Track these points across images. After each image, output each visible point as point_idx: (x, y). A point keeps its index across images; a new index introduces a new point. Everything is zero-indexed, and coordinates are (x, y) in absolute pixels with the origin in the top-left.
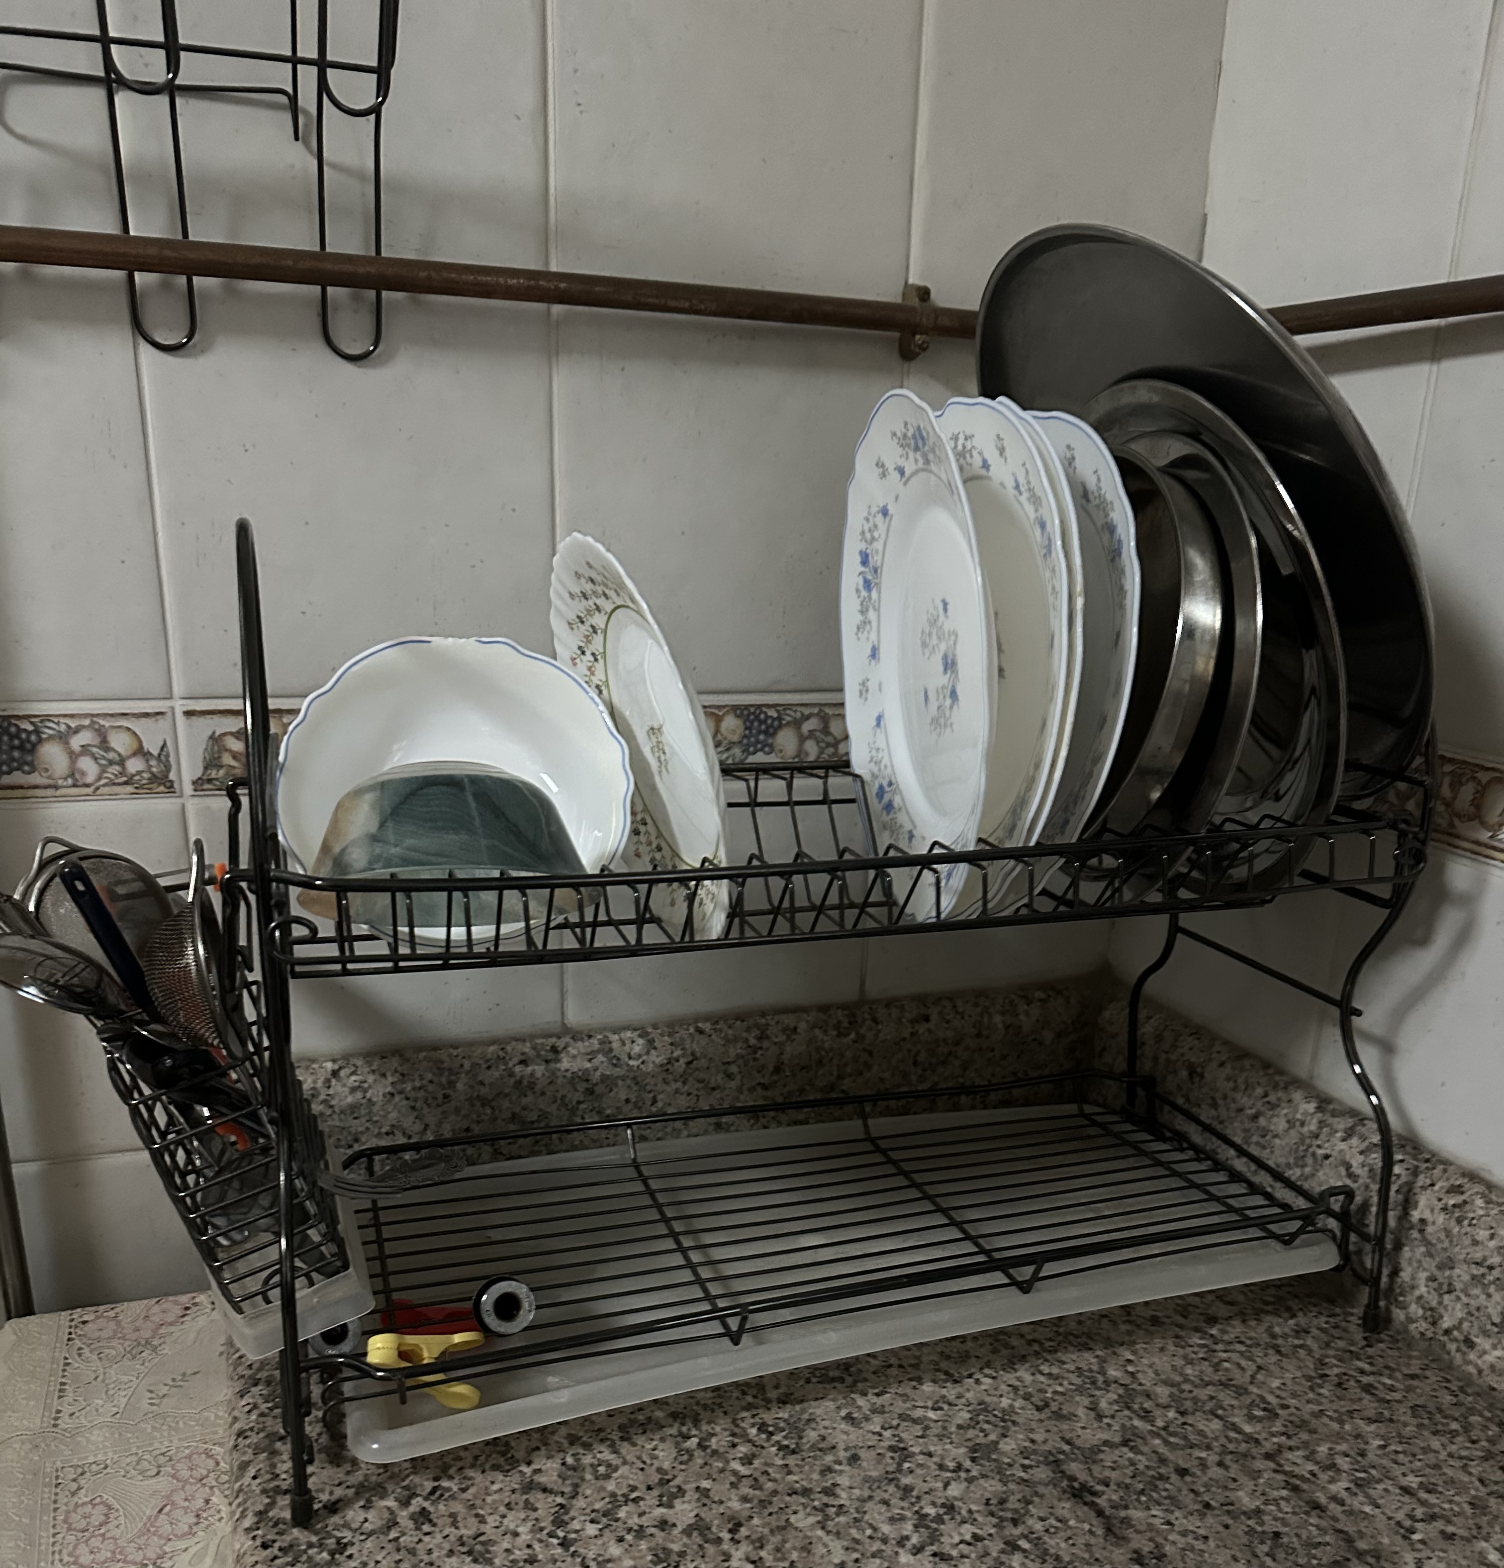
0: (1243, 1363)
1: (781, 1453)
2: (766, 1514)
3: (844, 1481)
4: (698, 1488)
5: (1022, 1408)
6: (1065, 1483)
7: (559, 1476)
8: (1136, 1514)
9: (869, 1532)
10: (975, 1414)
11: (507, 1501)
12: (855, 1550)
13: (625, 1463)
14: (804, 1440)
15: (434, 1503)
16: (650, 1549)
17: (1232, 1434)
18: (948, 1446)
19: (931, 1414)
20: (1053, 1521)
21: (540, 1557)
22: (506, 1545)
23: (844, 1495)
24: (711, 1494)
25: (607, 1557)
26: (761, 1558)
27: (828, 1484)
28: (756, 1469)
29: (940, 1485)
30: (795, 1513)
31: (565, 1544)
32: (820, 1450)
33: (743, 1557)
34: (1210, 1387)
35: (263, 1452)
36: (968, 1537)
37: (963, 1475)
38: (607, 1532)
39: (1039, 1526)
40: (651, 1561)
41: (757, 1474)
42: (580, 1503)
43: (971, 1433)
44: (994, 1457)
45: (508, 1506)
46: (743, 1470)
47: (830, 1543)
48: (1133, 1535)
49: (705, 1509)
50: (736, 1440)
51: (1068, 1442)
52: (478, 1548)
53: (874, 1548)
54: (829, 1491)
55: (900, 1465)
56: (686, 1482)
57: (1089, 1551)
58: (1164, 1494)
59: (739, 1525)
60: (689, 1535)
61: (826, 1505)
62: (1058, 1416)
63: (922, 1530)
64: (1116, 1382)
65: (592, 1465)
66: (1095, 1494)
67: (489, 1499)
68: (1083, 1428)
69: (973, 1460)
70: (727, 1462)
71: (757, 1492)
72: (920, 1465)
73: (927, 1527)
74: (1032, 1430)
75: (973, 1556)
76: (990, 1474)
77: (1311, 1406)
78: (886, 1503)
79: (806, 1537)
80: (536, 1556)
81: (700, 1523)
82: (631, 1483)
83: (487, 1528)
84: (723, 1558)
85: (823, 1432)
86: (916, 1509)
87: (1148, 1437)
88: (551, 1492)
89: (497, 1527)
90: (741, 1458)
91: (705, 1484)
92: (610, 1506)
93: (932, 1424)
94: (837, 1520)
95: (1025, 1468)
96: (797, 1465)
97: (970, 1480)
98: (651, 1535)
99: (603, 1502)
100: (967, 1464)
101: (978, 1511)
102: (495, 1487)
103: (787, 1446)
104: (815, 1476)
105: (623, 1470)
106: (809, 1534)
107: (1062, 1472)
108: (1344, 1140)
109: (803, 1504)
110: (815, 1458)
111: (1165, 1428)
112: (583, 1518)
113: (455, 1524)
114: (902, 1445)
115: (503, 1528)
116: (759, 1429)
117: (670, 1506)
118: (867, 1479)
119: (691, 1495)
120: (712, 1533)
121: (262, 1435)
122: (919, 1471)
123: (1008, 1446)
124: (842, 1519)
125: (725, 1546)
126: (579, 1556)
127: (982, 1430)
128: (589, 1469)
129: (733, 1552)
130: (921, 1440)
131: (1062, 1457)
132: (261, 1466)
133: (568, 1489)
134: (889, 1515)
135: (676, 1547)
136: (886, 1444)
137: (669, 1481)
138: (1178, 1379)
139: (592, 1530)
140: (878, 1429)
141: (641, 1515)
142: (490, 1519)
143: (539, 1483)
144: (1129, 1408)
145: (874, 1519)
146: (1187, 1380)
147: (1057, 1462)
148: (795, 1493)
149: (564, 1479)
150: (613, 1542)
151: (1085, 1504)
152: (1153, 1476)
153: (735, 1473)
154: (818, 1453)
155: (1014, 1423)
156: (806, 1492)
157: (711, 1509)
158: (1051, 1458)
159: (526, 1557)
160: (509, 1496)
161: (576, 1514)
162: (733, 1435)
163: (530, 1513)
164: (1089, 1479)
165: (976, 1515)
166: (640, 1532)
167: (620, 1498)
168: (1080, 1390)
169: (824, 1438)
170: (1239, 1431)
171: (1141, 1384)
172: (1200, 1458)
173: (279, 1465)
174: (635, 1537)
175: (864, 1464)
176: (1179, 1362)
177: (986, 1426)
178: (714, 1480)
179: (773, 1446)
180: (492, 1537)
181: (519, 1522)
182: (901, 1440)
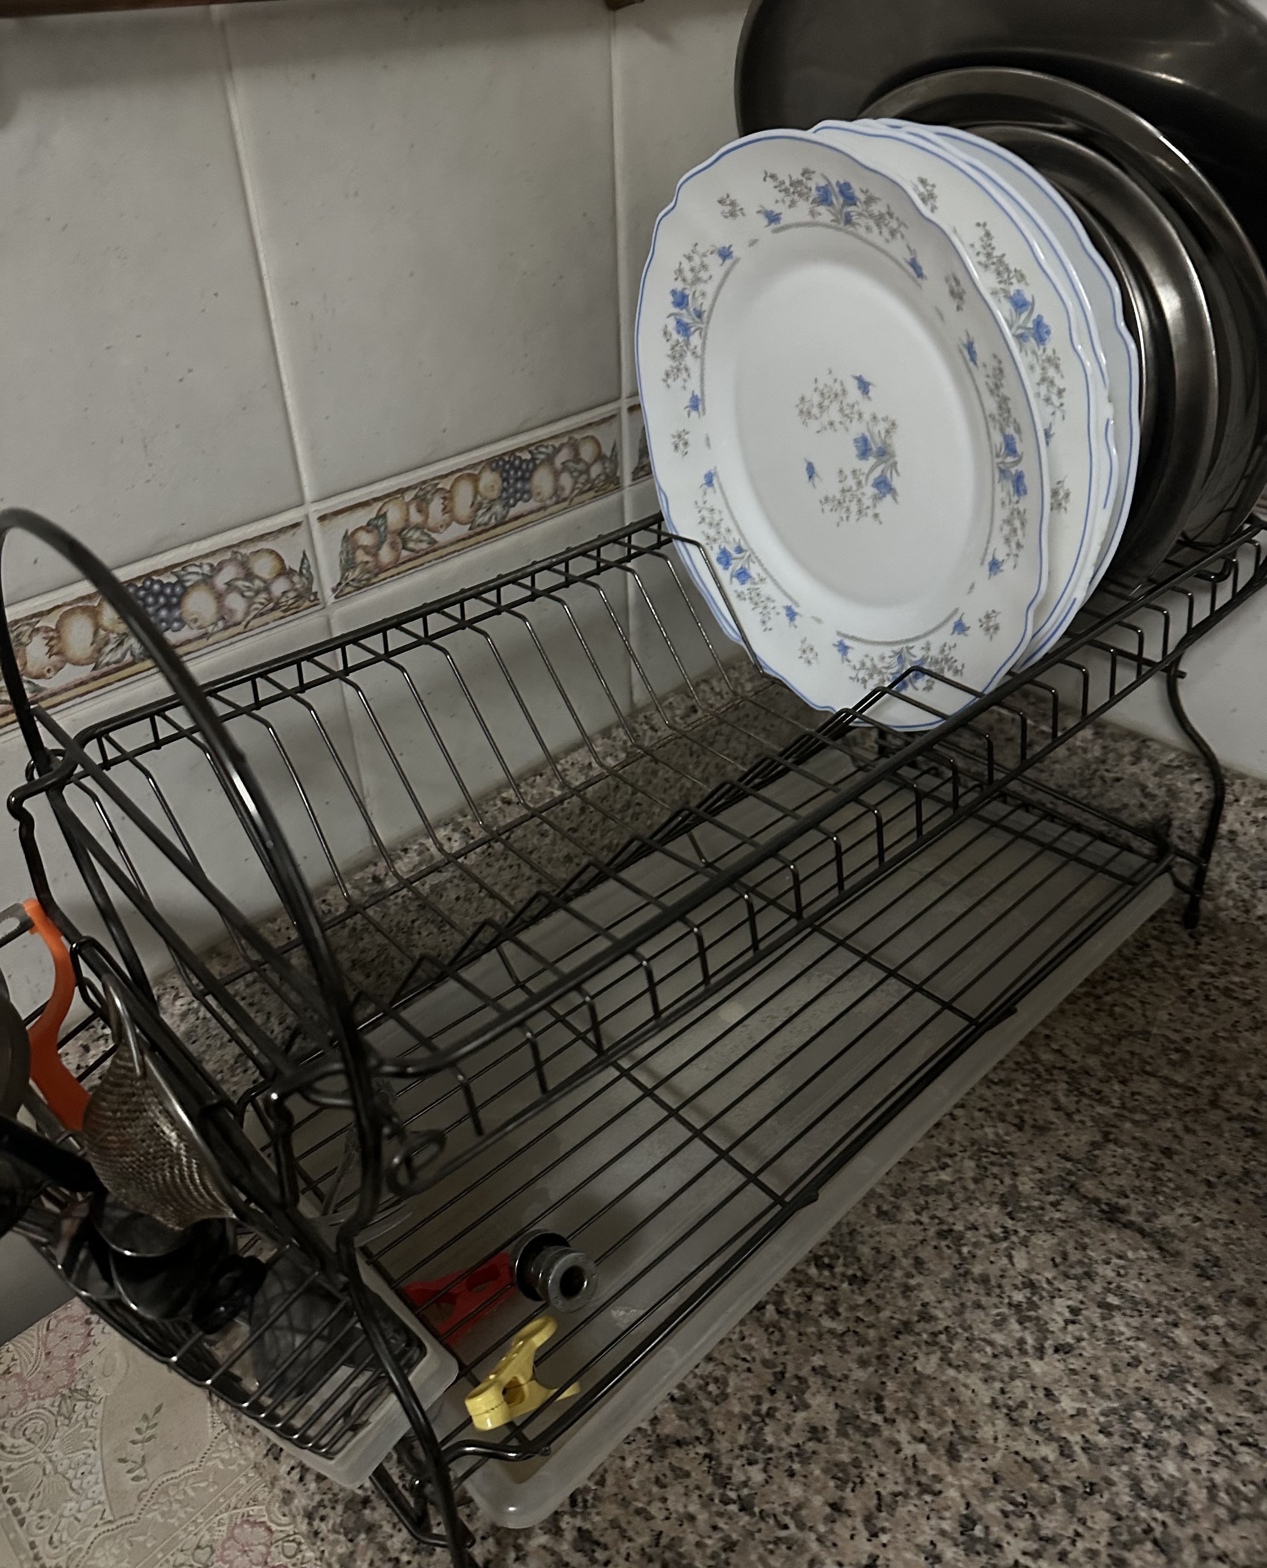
0: (1129, 1001)
1: (855, 1287)
2: (893, 1373)
3: (928, 1295)
4: (814, 1369)
5: (1007, 1134)
6: (1095, 1210)
7: (680, 1418)
8: (1167, 1220)
9: (988, 1349)
10: (976, 1157)
11: (652, 1476)
12: (993, 1379)
13: (728, 1370)
14: (864, 1262)
15: (585, 1516)
16: (825, 1471)
17: (1175, 1091)
18: (982, 1210)
19: (945, 1176)
20: (1115, 1261)
21: (735, 1536)
22: (692, 1538)
23: (940, 1314)
24: (830, 1370)
25: (794, 1504)
26: (925, 1432)
27: (918, 1308)
28: (847, 1319)
29: (1005, 1261)
30: (916, 1358)
31: (745, 1507)
32: (884, 1267)
33: (909, 1438)
34: (1123, 1042)
35: (359, 1532)
36: (1068, 1315)
37: (1014, 1238)
38: (773, 1472)
39: (1109, 1273)
40: (837, 1487)
41: (852, 1325)
42: (723, 1444)
43: (989, 1183)
44: (1024, 1204)
45: (657, 1481)
46: (840, 1327)
47: (969, 1381)
48: (1182, 1247)
49: (838, 1393)
50: (807, 1290)
51: (1068, 1159)
52: (668, 1555)
53: (1006, 1369)
54: (925, 1317)
55: (959, 1252)
56: (799, 1367)
57: (1164, 1283)
58: (1172, 1185)
59: (879, 1399)
60: (846, 1435)
61: (934, 1334)
62: (1042, 1129)
63: (1027, 1324)
64: (1054, 1067)
65: (700, 1388)
66: (1123, 1211)
67: (634, 1482)
68: (1066, 1135)
69: (1011, 1216)
70: (817, 1323)
71: (868, 1349)
72: (976, 1245)
73: (1030, 1319)
74: (1031, 1158)
75: (1085, 1335)
76: (1034, 1228)
77: (1205, 1031)
78: (978, 1306)
79: (945, 1384)
80: (729, 1536)
81: (845, 1414)
82: (751, 1393)
83: (659, 1524)
84: (893, 1450)
85: (872, 1242)
86: (1006, 1301)
87: (1119, 1123)
88: (688, 1444)
89: (667, 1518)
90: (826, 1312)
91: (817, 1360)
92: (752, 1434)
93: (953, 1189)
94: (955, 1348)
95: (1055, 1205)
96: (878, 1296)
97: (1025, 1243)
98: (814, 1452)
99: (743, 1432)
100: (1009, 1223)
101: (1055, 1278)
102: (629, 1463)
103: (855, 1276)
104: (902, 1303)
105: (733, 1381)
106: (944, 1378)
107: (1085, 1197)
108: (1134, 764)
109: (914, 1343)
110: (886, 1279)
111: (1123, 1106)
112: (738, 1463)
113: (624, 1535)
114: (945, 1227)
115: (674, 1516)
116: (816, 1265)
117: (807, 1407)
118: (946, 1285)
119: (814, 1382)
120: (864, 1422)
121: (340, 1508)
122: (980, 1253)
123: (1026, 1185)
124: (957, 1346)
125: (886, 1431)
126: (768, 1516)
127: (995, 1177)
128: (701, 1395)
129: (897, 1436)
130: (956, 1213)
131: (1073, 1178)
132: (370, 1554)
133: (699, 1432)
134: (990, 1320)
135: (845, 1457)
136: (932, 1232)
137: (783, 1373)
138: (1096, 1042)
139: (756, 1475)
140: (913, 1217)
141: (788, 1429)
142: (655, 1509)
143: (667, 1436)
144: (1083, 1094)
145: (982, 1331)
146: (1103, 1041)
147: (1073, 1186)
148: (899, 1332)
149: (687, 1420)
150: (786, 1480)
151: (1125, 1226)
152: (1151, 1169)
153: (831, 1332)
154: (886, 1272)
155: (1011, 1153)
156: (907, 1326)
157: (843, 1391)
158: (1067, 1185)
159: (721, 1544)
160: (651, 1469)
161: (730, 1461)
162: (800, 1284)
163: (687, 1481)
164: (1109, 1195)
165: (1057, 1284)
166: (799, 1453)
167: (756, 1419)
168: (1035, 1089)
169: (878, 1251)
170: (1176, 1085)
171: (1074, 1062)
172: (1169, 1130)
173: (389, 1543)
174: (801, 1462)
175: (931, 1266)
176: (1084, 1022)
177: (995, 1170)
178: (821, 1351)
179: (842, 1282)
180: (673, 1535)
181: (684, 1499)
182: (941, 1222)
